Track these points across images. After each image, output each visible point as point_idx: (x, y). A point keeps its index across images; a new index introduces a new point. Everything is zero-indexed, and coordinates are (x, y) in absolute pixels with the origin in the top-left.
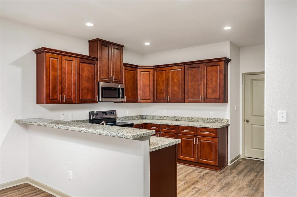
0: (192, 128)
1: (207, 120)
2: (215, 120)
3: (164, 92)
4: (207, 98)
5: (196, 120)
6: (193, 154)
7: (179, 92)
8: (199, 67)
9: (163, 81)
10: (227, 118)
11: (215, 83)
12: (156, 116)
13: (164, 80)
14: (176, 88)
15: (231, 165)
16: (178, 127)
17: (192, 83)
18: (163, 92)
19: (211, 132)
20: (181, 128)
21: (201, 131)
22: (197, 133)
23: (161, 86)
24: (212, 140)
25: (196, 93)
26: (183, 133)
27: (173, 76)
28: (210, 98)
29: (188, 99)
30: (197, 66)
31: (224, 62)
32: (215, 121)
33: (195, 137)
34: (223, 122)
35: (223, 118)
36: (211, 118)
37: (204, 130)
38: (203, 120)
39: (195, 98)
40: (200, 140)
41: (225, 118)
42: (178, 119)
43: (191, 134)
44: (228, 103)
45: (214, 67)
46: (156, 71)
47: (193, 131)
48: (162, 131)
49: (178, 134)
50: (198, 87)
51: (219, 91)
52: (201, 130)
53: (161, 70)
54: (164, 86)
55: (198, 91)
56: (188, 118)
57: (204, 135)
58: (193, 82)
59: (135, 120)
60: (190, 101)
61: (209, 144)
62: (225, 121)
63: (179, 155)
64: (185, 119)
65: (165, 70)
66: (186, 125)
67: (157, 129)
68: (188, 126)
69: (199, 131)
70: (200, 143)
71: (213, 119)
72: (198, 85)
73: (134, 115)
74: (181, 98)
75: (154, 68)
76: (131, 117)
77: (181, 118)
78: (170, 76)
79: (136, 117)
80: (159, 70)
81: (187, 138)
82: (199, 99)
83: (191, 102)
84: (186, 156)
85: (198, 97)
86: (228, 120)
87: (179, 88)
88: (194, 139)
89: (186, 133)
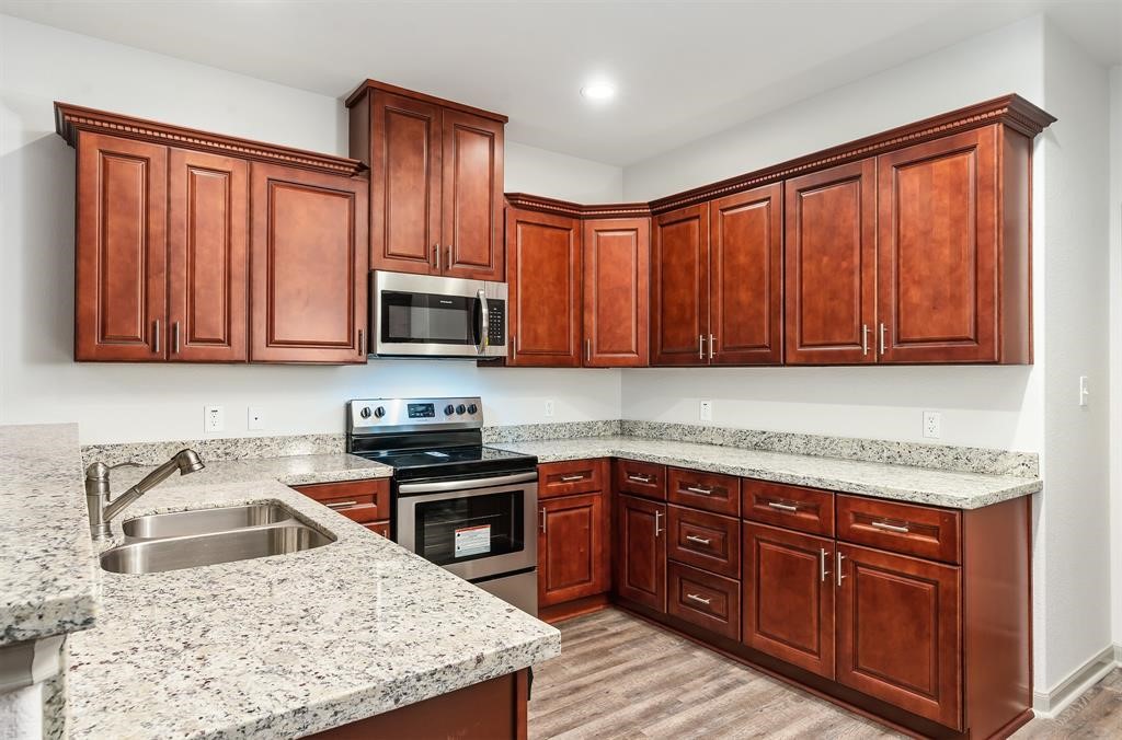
0: (810, 496)
1: (905, 454)
2: (951, 457)
3: (693, 317)
4: (902, 338)
5: (846, 452)
6: (815, 633)
7: (760, 314)
8: (858, 177)
9: (689, 269)
10: (1027, 450)
11: (947, 251)
12: (669, 427)
13: (694, 260)
14: (744, 296)
15: (1051, 714)
16: (744, 483)
17: (820, 261)
18: (688, 316)
19: (915, 529)
20: (758, 492)
21: (860, 518)
22: (839, 526)
23: (682, 291)
24: (926, 572)
25: (843, 314)
26: (766, 518)
27: (731, 240)
28: (918, 337)
29: (802, 346)
30: (845, 176)
31: (1004, 125)
32: (952, 460)
33: (826, 545)
34: (998, 467)
35: (997, 446)
36: (930, 442)
37: (874, 511)
38: (885, 455)
39: (838, 341)
40: (851, 566)
41: (1013, 450)
42: (762, 443)
43: (803, 526)
44: (1031, 362)
45: (943, 166)
46: (662, 226)
47: (816, 511)
48: (673, 498)
49: (742, 518)
50: (851, 284)
51: (970, 296)
52: (862, 508)
53: (682, 217)
54: (691, 287)
55: (850, 305)
56: (807, 439)
57: (877, 541)
58: (825, 259)
59: (585, 441)
60: (810, 355)
61: (907, 594)
62: (1013, 462)
63: (747, 628)
64: (794, 443)
65: (698, 217)
66: (778, 479)
67: (654, 485)
68: (789, 480)
69: (846, 515)
70: (857, 581)
71: (942, 451)
72: (852, 273)
73: (577, 421)
74: (766, 343)
75: (654, 214)
76: (562, 426)
77: (776, 440)
78: (716, 241)
79: (590, 426)
80: (673, 220)
81: (785, 543)
82: (855, 344)
83: (816, 362)
84: (780, 635)
85: (851, 336)
86: (1034, 459)
87: (759, 295)
88: (819, 555)
89: (781, 519)
